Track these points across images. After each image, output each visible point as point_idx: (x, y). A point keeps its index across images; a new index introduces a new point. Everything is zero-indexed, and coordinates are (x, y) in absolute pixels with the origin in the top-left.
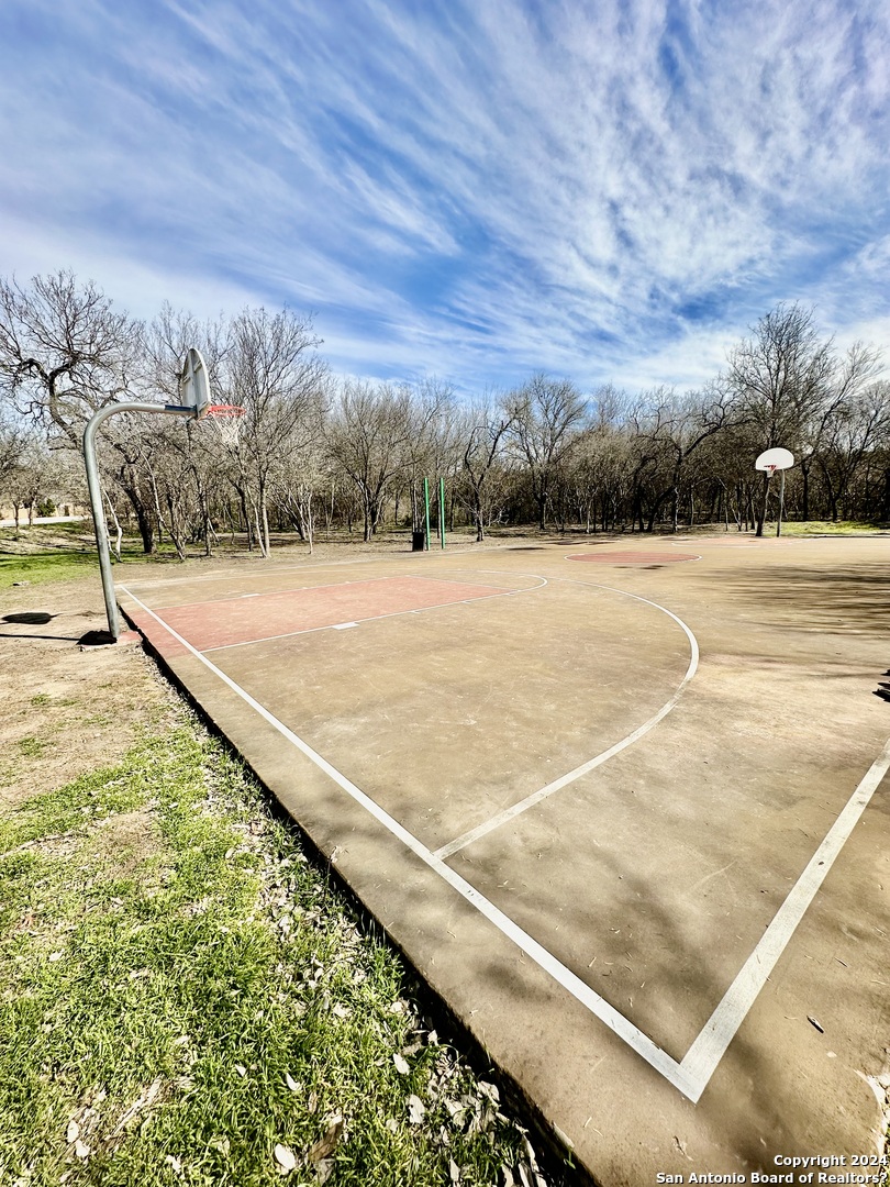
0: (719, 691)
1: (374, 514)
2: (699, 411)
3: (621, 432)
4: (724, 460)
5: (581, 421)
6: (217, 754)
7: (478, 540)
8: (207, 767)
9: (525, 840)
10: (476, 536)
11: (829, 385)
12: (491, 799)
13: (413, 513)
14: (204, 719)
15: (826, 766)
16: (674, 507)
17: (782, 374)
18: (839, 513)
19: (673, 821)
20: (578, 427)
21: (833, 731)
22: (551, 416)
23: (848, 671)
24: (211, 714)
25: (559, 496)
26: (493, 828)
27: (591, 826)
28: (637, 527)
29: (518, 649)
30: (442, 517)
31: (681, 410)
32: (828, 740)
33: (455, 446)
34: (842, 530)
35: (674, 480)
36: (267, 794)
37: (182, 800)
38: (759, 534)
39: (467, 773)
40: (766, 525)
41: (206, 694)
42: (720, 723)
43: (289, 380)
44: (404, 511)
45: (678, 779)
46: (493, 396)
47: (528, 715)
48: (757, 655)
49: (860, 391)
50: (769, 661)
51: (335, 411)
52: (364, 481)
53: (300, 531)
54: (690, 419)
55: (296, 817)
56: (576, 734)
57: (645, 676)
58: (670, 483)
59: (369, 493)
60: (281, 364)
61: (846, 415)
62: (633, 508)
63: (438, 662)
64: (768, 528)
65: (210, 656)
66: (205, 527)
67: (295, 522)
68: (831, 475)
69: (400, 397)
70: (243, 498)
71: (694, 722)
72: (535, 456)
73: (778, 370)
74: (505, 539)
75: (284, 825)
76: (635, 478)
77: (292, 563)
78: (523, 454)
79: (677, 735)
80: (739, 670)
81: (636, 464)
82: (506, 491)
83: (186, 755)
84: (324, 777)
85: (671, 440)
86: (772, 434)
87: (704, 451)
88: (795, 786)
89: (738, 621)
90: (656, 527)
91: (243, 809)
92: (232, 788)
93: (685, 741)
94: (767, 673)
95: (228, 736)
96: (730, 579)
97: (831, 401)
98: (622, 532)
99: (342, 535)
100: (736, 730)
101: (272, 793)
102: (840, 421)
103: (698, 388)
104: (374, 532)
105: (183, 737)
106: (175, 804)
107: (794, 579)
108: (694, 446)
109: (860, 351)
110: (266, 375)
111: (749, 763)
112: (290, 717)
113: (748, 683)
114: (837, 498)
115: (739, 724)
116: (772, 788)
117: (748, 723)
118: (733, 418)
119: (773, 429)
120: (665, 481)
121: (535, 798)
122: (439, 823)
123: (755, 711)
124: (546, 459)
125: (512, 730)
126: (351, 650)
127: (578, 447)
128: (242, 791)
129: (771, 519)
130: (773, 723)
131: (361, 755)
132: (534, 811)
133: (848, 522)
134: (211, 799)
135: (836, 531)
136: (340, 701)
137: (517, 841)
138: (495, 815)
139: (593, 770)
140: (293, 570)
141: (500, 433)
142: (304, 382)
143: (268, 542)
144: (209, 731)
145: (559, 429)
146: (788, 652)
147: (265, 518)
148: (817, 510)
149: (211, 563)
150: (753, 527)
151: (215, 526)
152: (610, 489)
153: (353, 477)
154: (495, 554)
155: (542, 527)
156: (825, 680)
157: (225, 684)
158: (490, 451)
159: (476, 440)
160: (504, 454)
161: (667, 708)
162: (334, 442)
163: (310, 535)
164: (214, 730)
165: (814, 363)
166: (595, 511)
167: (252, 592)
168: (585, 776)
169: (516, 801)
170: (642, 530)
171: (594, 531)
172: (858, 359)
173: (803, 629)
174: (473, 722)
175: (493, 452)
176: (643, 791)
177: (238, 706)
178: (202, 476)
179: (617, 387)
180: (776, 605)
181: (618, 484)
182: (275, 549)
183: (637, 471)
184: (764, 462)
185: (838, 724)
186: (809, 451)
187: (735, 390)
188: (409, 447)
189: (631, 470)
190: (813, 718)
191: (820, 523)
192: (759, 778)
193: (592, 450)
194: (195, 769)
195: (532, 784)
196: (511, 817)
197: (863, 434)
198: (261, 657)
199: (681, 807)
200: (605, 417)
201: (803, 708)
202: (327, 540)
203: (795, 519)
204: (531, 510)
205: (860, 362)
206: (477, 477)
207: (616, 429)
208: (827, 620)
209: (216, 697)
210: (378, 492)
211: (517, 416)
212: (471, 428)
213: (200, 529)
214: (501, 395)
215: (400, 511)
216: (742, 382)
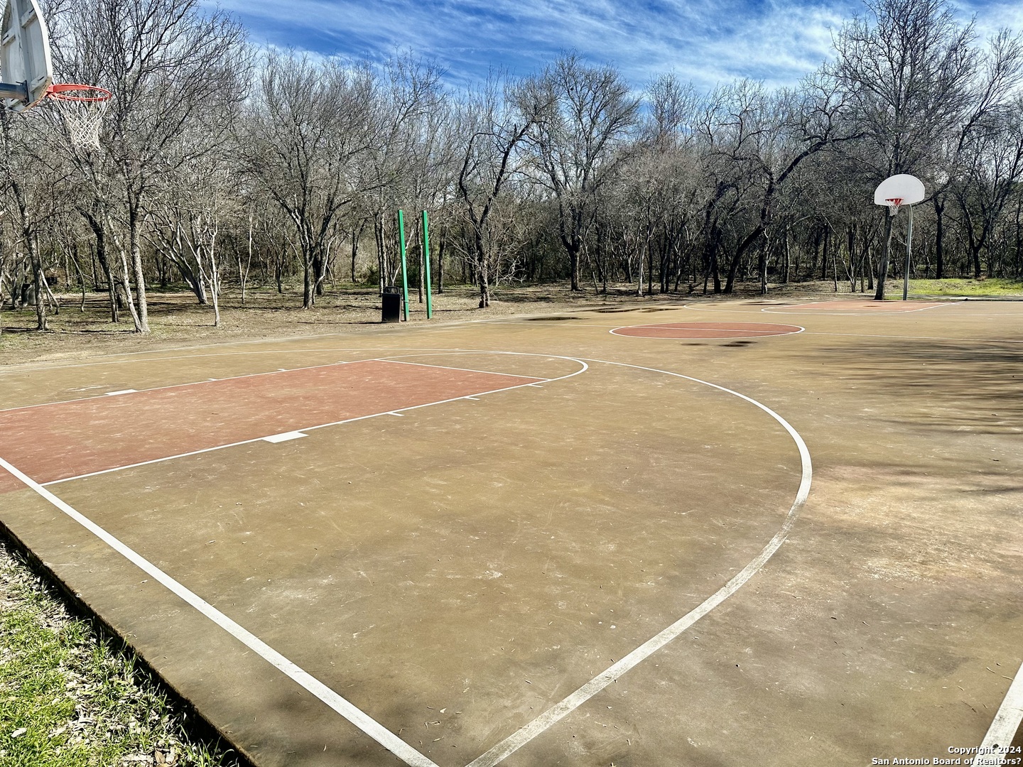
0: (844, 517)
1: (317, 266)
2: (797, 119)
3: (687, 147)
4: (831, 190)
5: (630, 128)
6: (86, 646)
7: (481, 305)
8: (71, 667)
9: (589, 746)
10: (478, 300)
11: (968, 87)
12: (533, 689)
13: (381, 263)
14: (58, 590)
15: (991, 615)
16: (762, 259)
17: (907, 70)
18: (983, 266)
19: (796, 703)
20: (626, 137)
21: (996, 566)
22: (586, 120)
23: (1010, 484)
24: (71, 583)
25: (599, 241)
26: (541, 730)
27: (683, 718)
28: (710, 286)
29: (553, 465)
30: (427, 270)
31: (772, 117)
32: (992, 579)
33: (445, 162)
34: (987, 291)
35: (763, 218)
36: (178, 704)
37: (33, 723)
38: (879, 297)
39: (495, 652)
40: (888, 283)
41: (60, 552)
42: (848, 561)
43: (177, 47)
44: (366, 261)
45: (797, 643)
46: (501, 88)
47: (578, 561)
48: (890, 465)
49: (1009, 97)
50: (907, 473)
51: (253, 101)
52: (302, 213)
53: (197, 290)
54: (784, 129)
55: (230, 737)
56: (649, 584)
57: (740, 499)
58: (757, 222)
59: (309, 230)
60: (164, 22)
61: (991, 131)
62: (705, 258)
63: (436, 486)
64: (892, 288)
65: (60, 491)
66: (36, 281)
67: (188, 274)
68: (972, 214)
69: (356, 83)
70: (100, 237)
71: (813, 563)
72: (562, 179)
73: (902, 65)
74: (521, 305)
75: (211, 751)
76: (708, 214)
77: (184, 340)
78: (546, 177)
79: (792, 581)
80: (867, 487)
81: (709, 194)
82: (520, 231)
83: (33, 651)
84: (271, 671)
85: (759, 159)
86: (896, 155)
87: (804, 174)
88: (953, 644)
89: (860, 418)
90: (737, 286)
91: (138, 730)
92: (116, 698)
93: (803, 589)
94: (906, 490)
95: (104, 617)
96: (845, 360)
97: (972, 110)
98: (690, 293)
99: (266, 296)
100: (870, 571)
101: (187, 702)
102: (982, 139)
103: (794, 86)
104: (319, 292)
105: (24, 621)
106: (22, 730)
107: (931, 358)
108: (790, 169)
109: (1008, 42)
110: (137, 38)
111: (891, 615)
112: (204, 581)
113: (883, 505)
114: (979, 247)
115: (874, 563)
116: (925, 649)
117: (884, 561)
118: (843, 130)
119: (897, 147)
120: (748, 221)
121: (599, 682)
122: (458, 730)
123: (893, 543)
124: (580, 185)
125: (556, 583)
126: (299, 474)
127: (625, 168)
128: (134, 702)
129: (895, 274)
130: (919, 558)
131: (327, 635)
132: (598, 703)
133: (993, 281)
134: (82, 718)
135: (979, 292)
136: (286, 554)
137: (577, 747)
138: (542, 711)
139: (677, 638)
140: (189, 351)
141: (512, 143)
142: (202, 53)
143: (144, 307)
144: (68, 610)
145: (598, 140)
146: (930, 459)
147: (139, 268)
148: (954, 263)
149: (47, 341)
150: (871, 287)
151: (52, 281)
152: (672, 231)
153: (284, 205)
154: (508, 326)
155: (574, 287)
156: (981, 498)
157: (90, 535)
158: (498, 170)
159: (476, 153)
160: (516, 177)
161: (775, 545)
162: (252, 149)
163: (215, 296)
164: (77, 609)
165: (949, 56)
166: (650, 262)
167: (123, 387)
168: (667, 646)
169: (570, 689)
170: (717, 290)
171: (650, 292)
172: (1005, 52)
173: (945, 428)
174: (497, 575)
175: (502, 172)
176: (752, 665)
177: (115, 569)
178: (28, 199)
179: (682, 82)
180: (908, 395)
181: (683, 224)
182: (156, 319)
183: (711, 204)
184: (885, 193)
185: (1002, 556)
186: (943, 179)
187: (845, 89)
188: (371, 162)
189: (703, 202)
190: (971, 549)
191: (958, 281)
192: (906, 636)
193: (646, 172)
194: (51, 673)
195: (593, 662)
196: (565, 713)
197: (1012, 158)
198: (148, 489)
199: (804, 681)
200: (665, 122)
201: (956, 537)
202: (242, 306)
203: (926, 274)
204: (558, 261)
205: (1008, 58)
206: (477, 212)
207: (680, 139)
208: (978, 414)
209: (76, 556)
210: (324, 230)
211: (537, 118)
212: (467, 134)
213: (26, 286)
214: (514, 87)
215: (358, 261)
216: (854, 79)
